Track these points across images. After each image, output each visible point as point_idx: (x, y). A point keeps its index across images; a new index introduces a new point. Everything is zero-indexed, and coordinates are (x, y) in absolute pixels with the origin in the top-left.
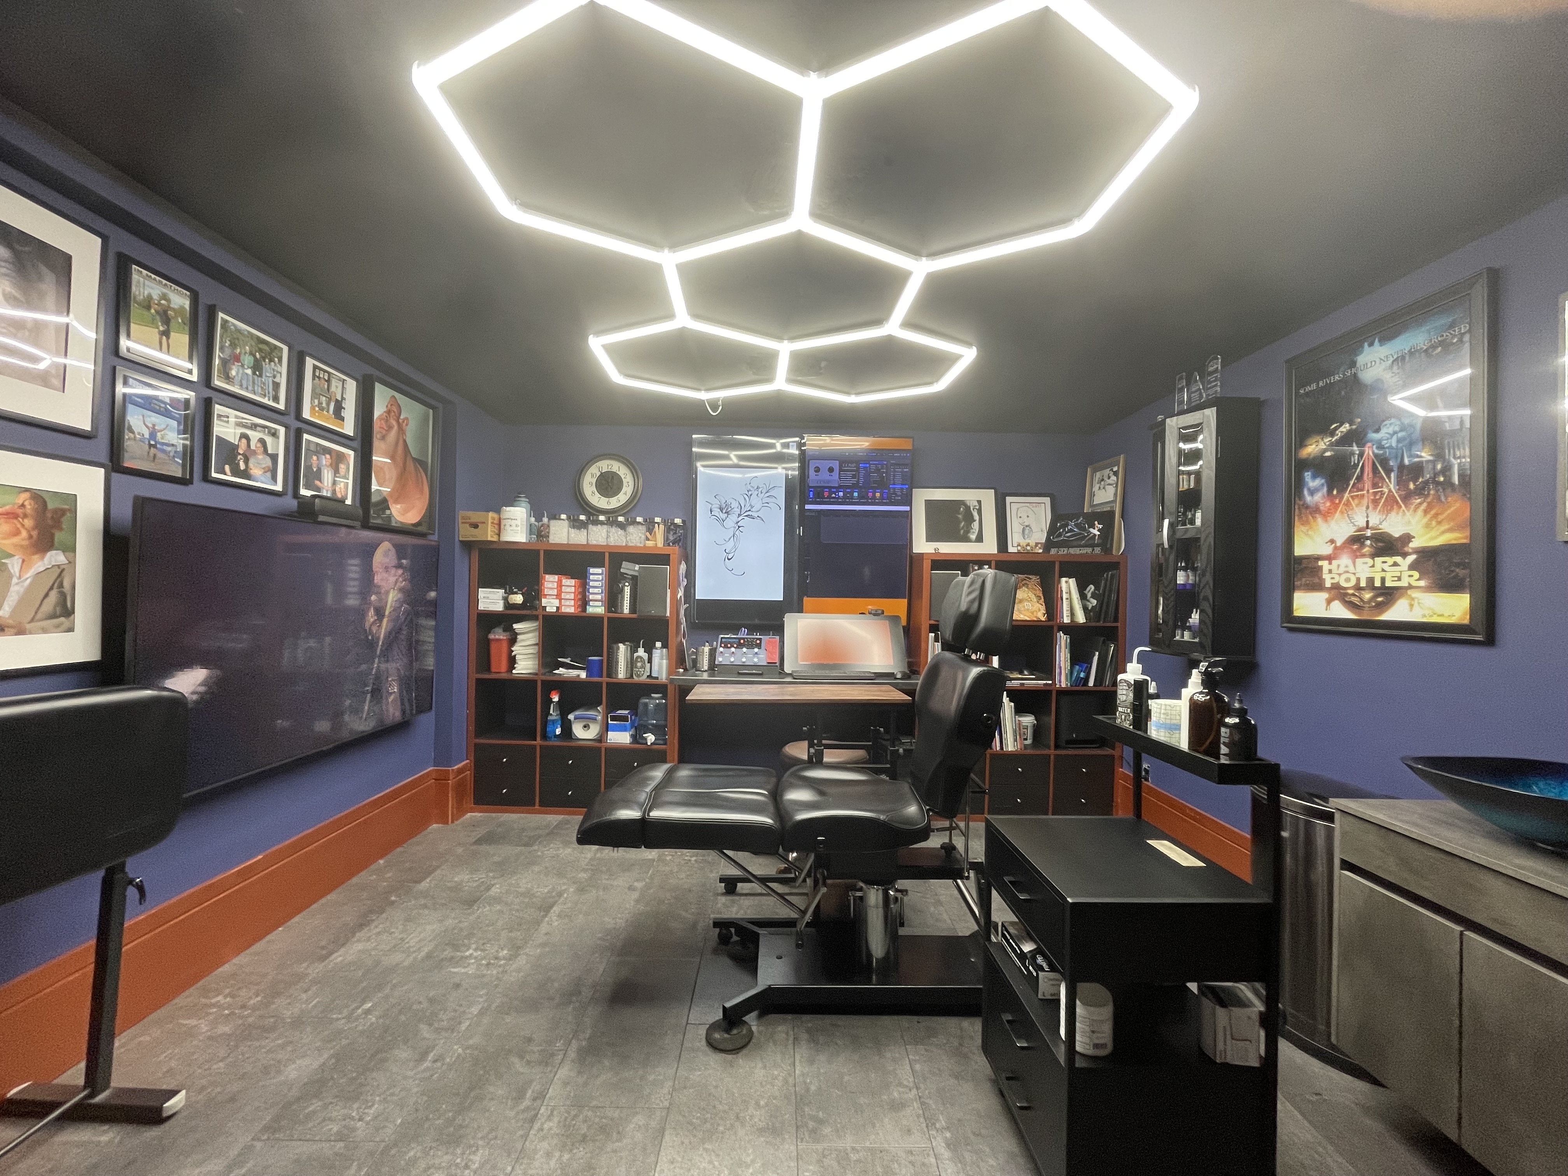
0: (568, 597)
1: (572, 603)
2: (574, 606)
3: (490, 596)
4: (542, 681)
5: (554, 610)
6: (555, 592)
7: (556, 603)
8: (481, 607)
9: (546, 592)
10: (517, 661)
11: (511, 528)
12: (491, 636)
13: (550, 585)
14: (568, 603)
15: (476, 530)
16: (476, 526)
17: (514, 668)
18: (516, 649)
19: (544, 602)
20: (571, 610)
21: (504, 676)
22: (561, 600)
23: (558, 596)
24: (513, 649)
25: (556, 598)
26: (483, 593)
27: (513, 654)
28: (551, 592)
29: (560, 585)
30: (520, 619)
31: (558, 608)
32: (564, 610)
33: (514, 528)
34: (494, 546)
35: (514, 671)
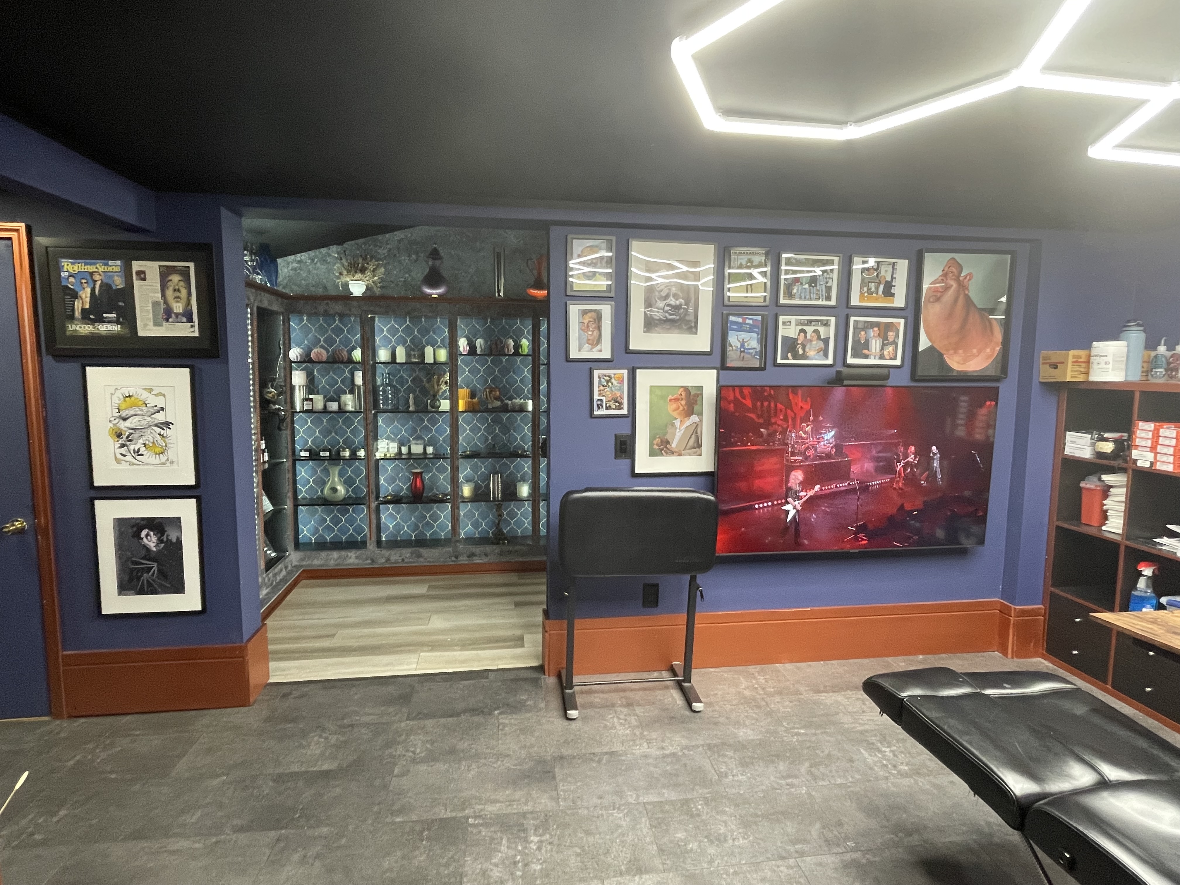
0: (1165, 450)
1: (1171, 459)
2: (1173, 463)
3: (1078, 441)
4: (1127, 547)
5: (1147, 465)
6: (1149, 443)
7: (1150, 456)
8: (1068, 451)
9: (1138, 442)
10: (1109, 517)
11: (1099, 366)
12: (1082, 484)
13: (1143, 435)
14: (1165, 459)
15: (1056, 370)
16: (1055, 367)
17: (1104, 524)
18: (1108, 503)
19: (1135, 454)
20: (1170, 468)
21: (1092, 531)
22: (1156, 454)
23: (1153, 449)
24: (1105, 502)
25: (1151, 451)
26: (1070, 436)
27: (1105, 507)
28: (1143, 443)
29: (1156, 436)
30: (1111, 470)
31: (1152, 464)
32: (1159, 467)
33: (1102, 365)
34: (1083, 387)
35: (1104, 528)
